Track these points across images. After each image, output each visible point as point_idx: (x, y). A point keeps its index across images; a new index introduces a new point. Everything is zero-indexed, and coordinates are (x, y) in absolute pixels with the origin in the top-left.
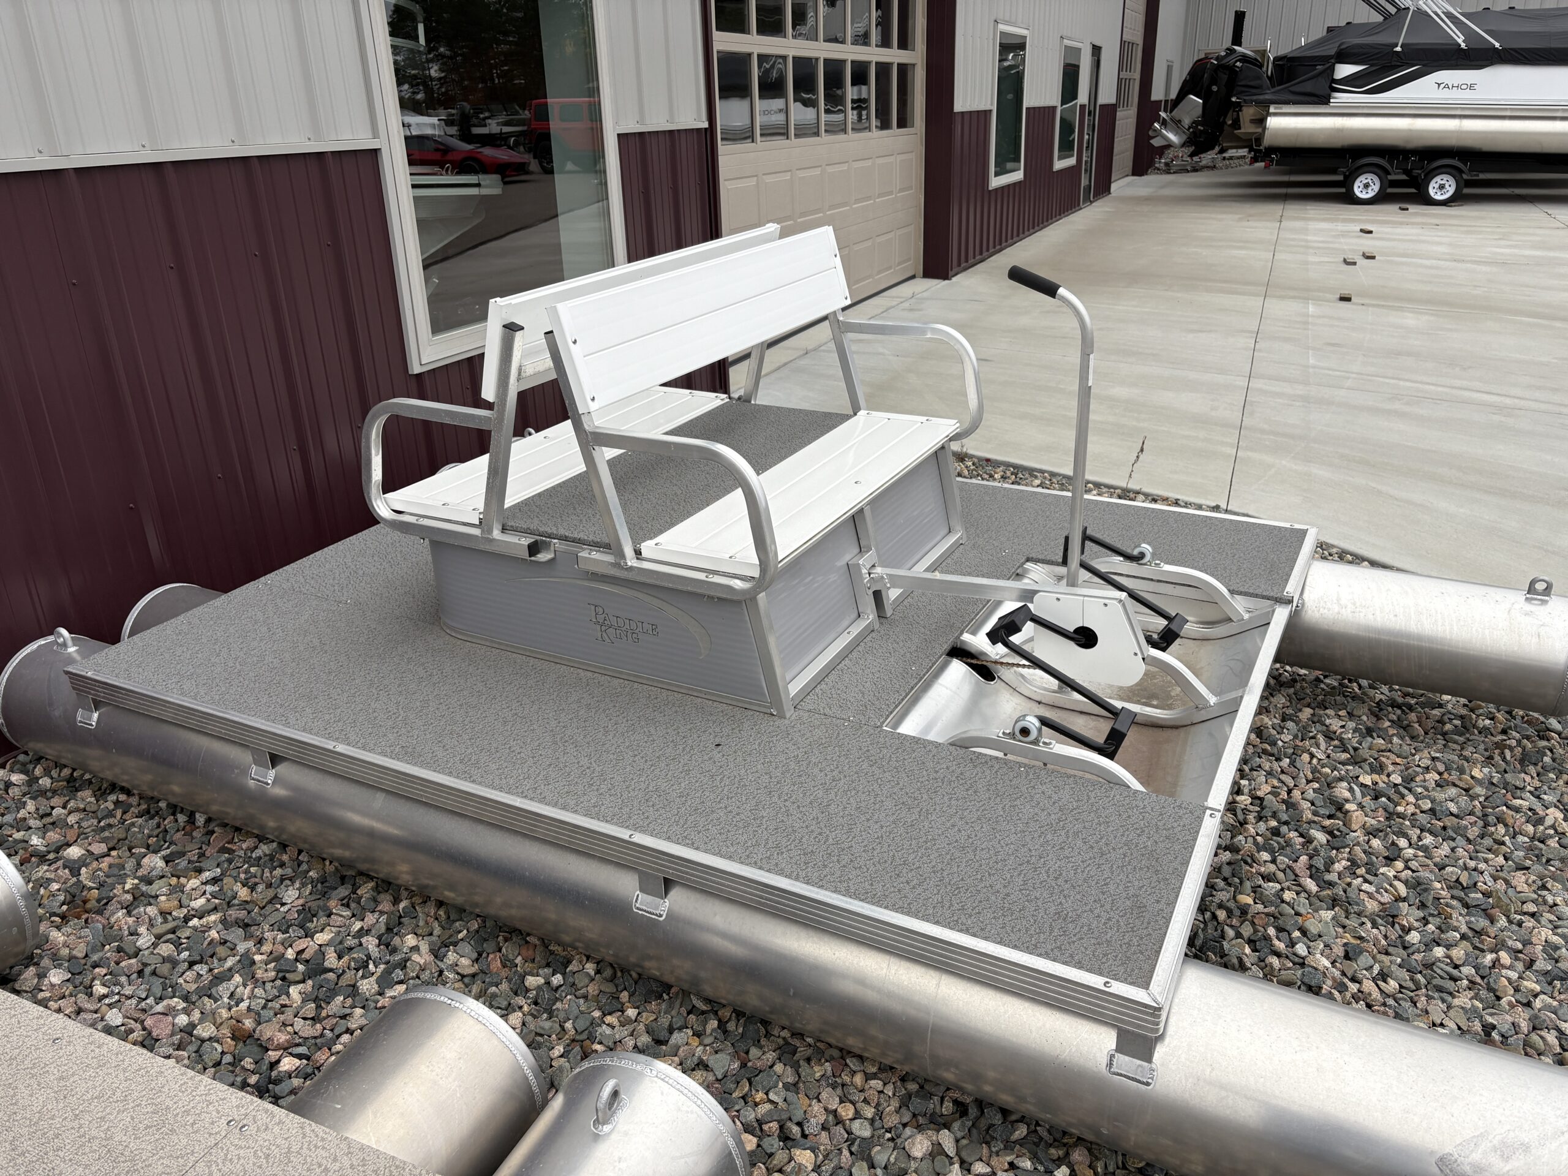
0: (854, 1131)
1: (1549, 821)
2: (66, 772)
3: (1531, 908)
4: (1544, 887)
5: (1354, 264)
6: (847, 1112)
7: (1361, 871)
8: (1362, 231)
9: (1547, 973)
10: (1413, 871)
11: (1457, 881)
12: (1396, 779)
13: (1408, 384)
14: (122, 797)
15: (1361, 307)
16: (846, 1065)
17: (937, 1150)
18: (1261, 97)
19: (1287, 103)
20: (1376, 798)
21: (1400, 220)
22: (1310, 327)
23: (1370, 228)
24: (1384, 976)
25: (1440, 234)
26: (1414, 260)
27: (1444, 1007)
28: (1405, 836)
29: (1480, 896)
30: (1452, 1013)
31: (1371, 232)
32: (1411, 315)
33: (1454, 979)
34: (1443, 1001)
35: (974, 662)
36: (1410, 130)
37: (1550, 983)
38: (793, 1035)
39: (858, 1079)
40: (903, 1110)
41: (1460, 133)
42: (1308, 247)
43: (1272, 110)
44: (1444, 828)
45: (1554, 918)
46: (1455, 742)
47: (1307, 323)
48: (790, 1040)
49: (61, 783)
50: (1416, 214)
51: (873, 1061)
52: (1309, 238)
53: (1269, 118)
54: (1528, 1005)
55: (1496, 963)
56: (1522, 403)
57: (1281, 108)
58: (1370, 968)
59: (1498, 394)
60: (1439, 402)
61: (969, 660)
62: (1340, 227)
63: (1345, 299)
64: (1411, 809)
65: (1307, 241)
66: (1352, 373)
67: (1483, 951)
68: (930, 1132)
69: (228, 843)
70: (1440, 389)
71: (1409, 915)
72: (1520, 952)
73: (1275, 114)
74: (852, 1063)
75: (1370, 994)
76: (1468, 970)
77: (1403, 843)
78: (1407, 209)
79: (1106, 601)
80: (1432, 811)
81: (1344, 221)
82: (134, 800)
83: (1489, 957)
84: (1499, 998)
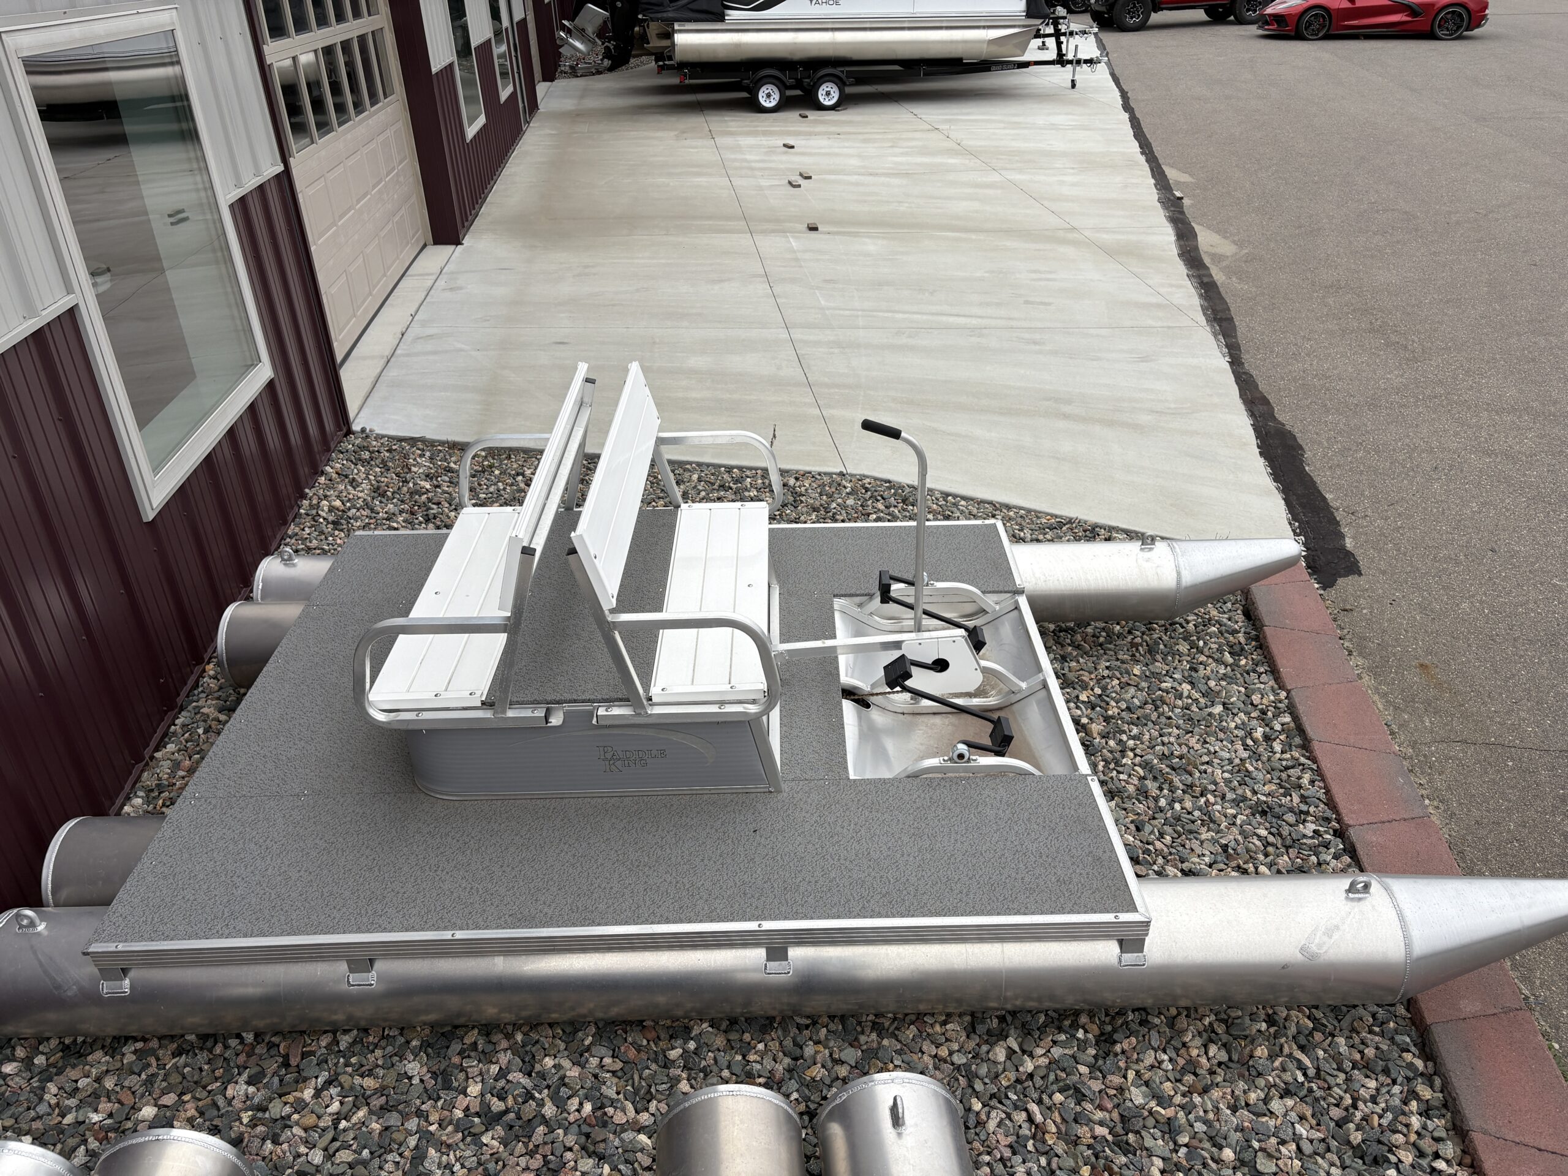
0: (956, 1062)
1: (1186, 694)
2: (54, 1043)
3: (1206, 759)
4: (1205, 742)
5: (799, 186)
6: (943, 1052)
7: (1112, 766)
8: (785, 145)
9: (1234, 800)
10: (1142, 757)
11: (1163, 754)
12: (1098, 691)
13: (900, 316)
14: (139, 1045)
15: (828, 236)
16: (925, 1022)
17: (1011, 1052)
18: (665, 15)
19: (689, 20)
20: (1093, 709)
21: (807, 129)
22: (803, 264)
23: (791, 143)
24: (1162, 835)
25: (846, 144)
26: (841, 177)
27: (1198, 842)
28: (1124, 732)
29: (1177, 760)
30: (1205, 845)
31: (792, 147)
32: (867, 240)
33: (1193, 822)
34: (1197, 839)
35: (856, 697)
36: (795, 43)
37: (1238, 805)
38: (876, 1015)
39: (938, 1028)
40: (972, 1035)
41: (834, 44)
42: (752, 169)
43: (676, 27)
44: (1138, 718)
45: (1219, 761)
46: (1110, 650)
47: (797, 260)
48: (877, 1020)
49: (58, 1055)
50: (815, 122)
51: (940, 1014)
52: (748, 157)
53: (676, 35)
54: (1234, 824)
55: (1207, 801)
56: (985, 322)
57: (684, 26)
58: (1152, 832)
59: (964, 316)
60: (930, 331)
61: (852, 697)
62: (765, 141)
63: (813, 229)
64: (1116, 711)
65: (746, 161)
66: (858, 310)
67: (1197, 797)
68: (1001, 1043)
69: (304, 1047)
70: (925, 317)
71: (1151, 786)
72: (1215, 791)
73: (680, 31)
74: (929, 1020)
75: (1163, 850)
76: (1197, 813)
77: (1124, 737)
78: (807, 117)
79: (954, 639)
80: (1128, 709)
81: (765, 133)
82: (154, 1044)
83: (1203, 800)
84: (1219, 825)
